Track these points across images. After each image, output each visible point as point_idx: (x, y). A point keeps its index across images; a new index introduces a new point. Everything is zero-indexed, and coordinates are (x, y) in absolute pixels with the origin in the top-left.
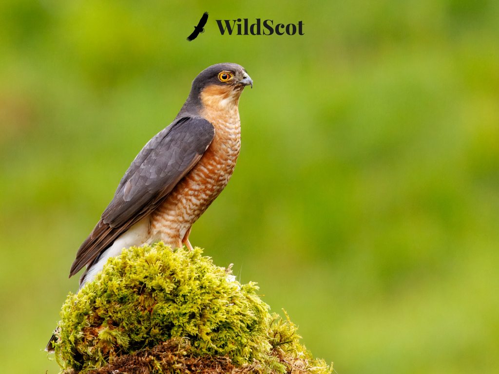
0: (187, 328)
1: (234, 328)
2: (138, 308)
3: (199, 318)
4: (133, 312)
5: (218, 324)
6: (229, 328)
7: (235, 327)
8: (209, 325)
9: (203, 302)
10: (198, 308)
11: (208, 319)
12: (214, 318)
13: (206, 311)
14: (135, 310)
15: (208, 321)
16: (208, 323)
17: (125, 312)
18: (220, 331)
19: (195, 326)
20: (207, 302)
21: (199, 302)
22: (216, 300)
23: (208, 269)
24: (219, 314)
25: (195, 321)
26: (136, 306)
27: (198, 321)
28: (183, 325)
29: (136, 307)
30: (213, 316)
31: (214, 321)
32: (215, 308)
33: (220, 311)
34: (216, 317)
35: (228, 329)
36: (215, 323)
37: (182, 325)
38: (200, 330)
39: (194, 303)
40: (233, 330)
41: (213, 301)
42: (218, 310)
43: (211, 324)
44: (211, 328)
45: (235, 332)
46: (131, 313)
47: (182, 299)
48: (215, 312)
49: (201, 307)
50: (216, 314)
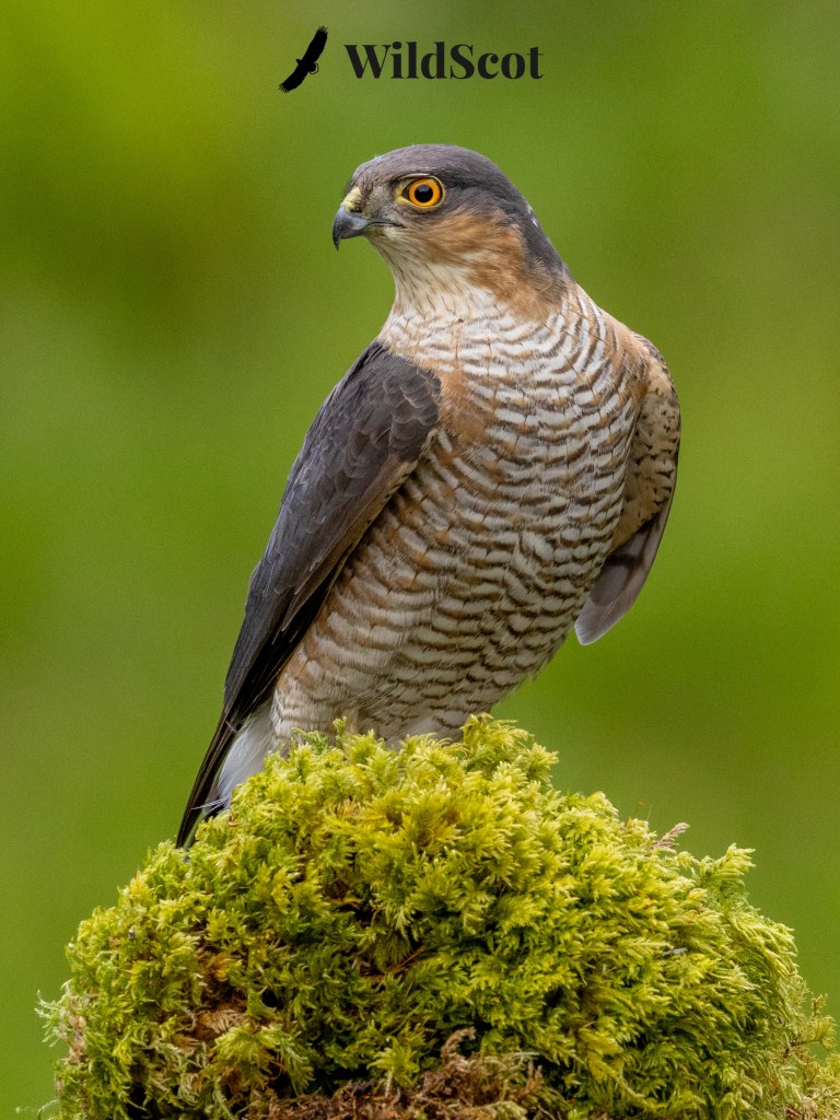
0: (540, 1040)
1: (695, 1033)
2: (351, 962)
3: (576, 1005)
4: (332, 974)
5: (641, 1023)
6: (678, 1032)
7: (696, 1027)
8: (611, 1026)
9: (587, 949)
10: (573, 970)
11: (607, 1007)
12: (629, 1002)
13: (599, 979)
14: (342, 966)
15: (608, 1012)
16: (609, 1022)
17: (307, 969)
18: (650, 1047)
19: (564, 1030)
20: (603, 947)
21: (579, 948)
22: (630, 942)
23: (600, 833)
24: (646, 991)
25: (563, 1016)
26: (348, 955)
27: (572, 1012)
28: (525, 1027)
29: (346, 959)
30: (626, 997)
31: (630, 1014)
32: (632, 970)
33: (647, 979)
34: (635, 1000)
35: (674, 1037)
36: (634, 1020)
37: (521, 1028)
38: (584, 1048)
39: (560, 954)
40: (690, 1038)
41: (622, 942)
42: (640, 974)
43: (619, 1023)
44: (620, 1035)
45: (696, 1048)
46: (325, 975)
47: (514, 942)
48: (629, 983)
49: (582, 966)
50: (633, 989)
